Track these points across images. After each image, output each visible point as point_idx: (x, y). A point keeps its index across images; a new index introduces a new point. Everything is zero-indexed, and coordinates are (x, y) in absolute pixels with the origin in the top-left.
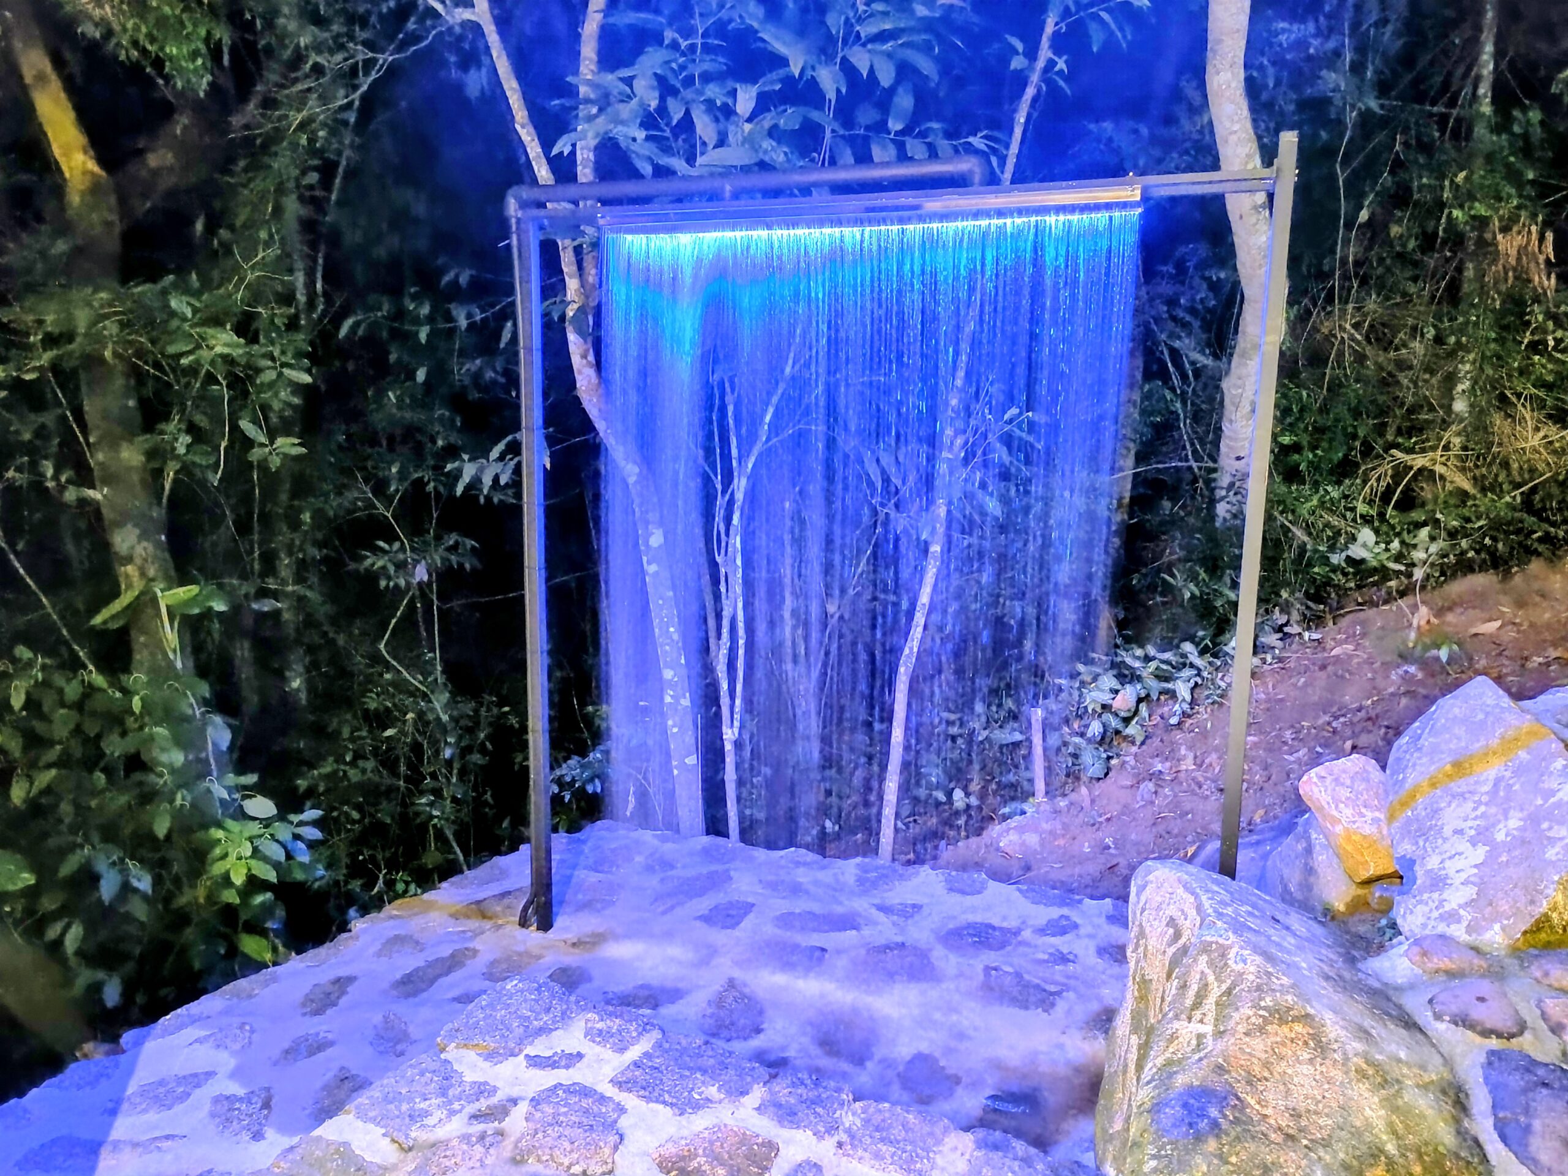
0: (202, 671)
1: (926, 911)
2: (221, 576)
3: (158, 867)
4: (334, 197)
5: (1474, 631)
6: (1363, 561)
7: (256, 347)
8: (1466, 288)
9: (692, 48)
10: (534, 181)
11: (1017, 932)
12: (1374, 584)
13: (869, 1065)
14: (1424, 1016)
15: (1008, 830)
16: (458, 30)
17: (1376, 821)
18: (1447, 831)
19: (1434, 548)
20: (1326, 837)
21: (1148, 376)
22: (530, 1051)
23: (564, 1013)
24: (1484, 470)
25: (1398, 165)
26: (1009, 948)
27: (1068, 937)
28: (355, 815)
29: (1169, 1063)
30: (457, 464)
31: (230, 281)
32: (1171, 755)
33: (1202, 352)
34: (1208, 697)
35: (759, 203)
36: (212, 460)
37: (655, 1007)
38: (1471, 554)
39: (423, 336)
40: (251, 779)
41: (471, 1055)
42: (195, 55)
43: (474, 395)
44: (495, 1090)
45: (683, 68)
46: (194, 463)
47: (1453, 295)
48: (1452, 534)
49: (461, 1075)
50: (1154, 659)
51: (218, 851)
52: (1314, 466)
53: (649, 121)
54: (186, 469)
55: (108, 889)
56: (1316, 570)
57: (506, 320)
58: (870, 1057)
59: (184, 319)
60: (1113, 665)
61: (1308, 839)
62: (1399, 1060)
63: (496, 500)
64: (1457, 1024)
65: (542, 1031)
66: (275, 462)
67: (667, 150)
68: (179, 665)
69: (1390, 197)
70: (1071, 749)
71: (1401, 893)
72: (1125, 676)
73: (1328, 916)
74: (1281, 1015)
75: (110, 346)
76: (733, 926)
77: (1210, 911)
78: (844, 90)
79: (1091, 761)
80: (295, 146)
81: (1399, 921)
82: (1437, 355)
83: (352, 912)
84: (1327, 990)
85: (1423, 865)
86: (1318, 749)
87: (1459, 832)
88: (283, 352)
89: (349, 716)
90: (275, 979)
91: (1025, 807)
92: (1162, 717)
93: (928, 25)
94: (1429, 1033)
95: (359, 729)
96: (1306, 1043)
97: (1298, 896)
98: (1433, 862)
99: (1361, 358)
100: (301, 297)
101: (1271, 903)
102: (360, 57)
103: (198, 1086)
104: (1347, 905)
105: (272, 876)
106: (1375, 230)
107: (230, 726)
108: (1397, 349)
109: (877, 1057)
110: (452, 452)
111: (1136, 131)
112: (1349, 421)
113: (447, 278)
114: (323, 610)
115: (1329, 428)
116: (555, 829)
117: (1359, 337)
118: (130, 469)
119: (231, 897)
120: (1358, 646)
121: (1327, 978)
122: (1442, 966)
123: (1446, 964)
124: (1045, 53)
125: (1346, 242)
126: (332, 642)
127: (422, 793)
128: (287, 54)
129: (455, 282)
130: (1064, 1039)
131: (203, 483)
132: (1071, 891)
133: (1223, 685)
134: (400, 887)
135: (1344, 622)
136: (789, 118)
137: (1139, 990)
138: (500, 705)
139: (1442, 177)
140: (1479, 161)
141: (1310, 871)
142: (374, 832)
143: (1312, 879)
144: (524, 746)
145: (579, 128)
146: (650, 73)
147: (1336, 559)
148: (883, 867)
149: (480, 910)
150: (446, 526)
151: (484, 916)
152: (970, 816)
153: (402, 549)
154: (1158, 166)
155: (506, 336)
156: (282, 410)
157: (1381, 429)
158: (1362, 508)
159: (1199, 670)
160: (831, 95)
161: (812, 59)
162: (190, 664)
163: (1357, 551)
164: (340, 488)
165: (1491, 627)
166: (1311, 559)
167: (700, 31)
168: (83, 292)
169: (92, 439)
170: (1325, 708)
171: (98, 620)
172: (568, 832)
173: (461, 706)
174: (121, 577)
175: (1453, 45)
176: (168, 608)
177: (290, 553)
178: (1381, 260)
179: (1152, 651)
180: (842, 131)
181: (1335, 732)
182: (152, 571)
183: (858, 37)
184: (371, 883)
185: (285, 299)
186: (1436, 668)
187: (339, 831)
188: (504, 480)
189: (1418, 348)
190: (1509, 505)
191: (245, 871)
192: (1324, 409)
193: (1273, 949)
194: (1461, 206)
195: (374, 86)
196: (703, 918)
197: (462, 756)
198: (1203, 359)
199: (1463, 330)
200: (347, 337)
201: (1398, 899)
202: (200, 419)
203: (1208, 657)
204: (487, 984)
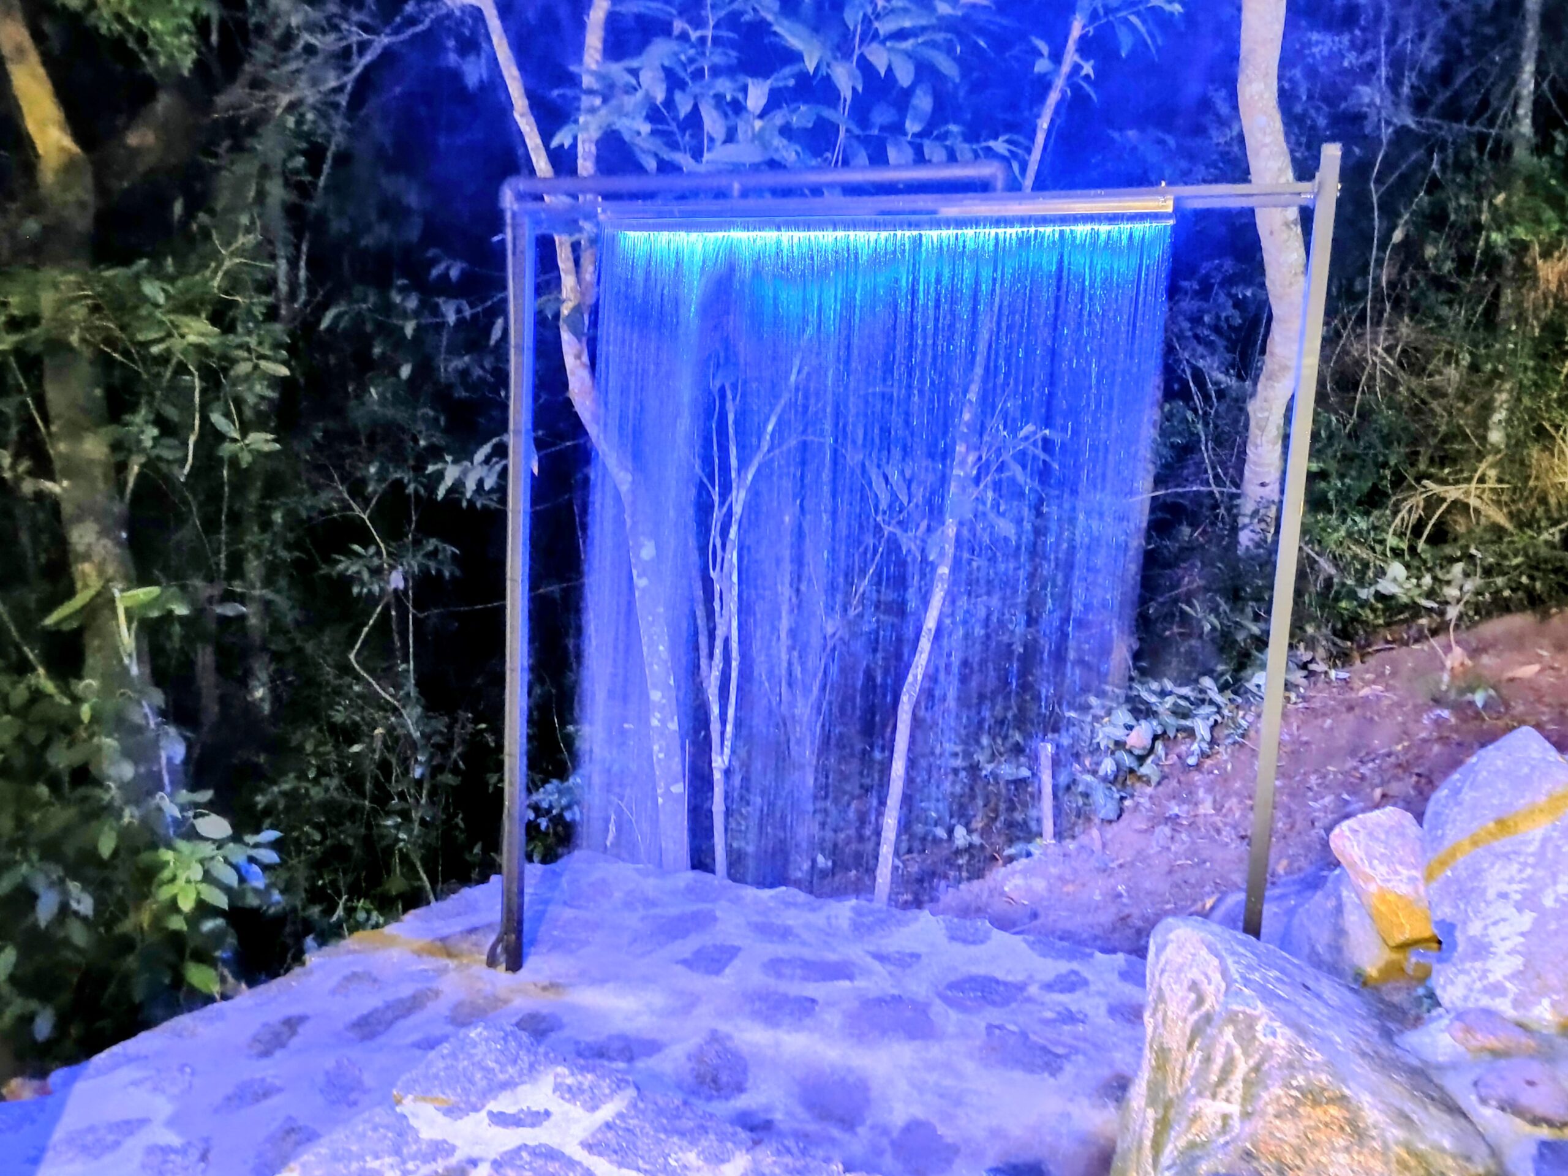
0: (159, 677)
1: (925, 960)
2: (184, 578)
3: (100, 888)
4: (322, 182)
5: (1510, 674)
6: (1393, 597)
7: (231, 337)
8: (1503, 314)
9: (702, 40)
10: (532, 171)
11: (1021, 987)
12: (1405, 621)
13: (861, 1130)
14: (1469, 1100)
15: (1013, 873)
16: (458, 13)
17: (1412, 880)
18: (1491, 894)
19: (1469, 586)
20: (1358, 896)
21: (1169, 395)
22: (493, 1106)
23: (532, 1067)
24: (1521, 505)
25: (1435, 185)
26: (1014, 1005)
27: (1079, 994)
28: (317, 837)
29: (1192, 1145)
30: (439, 466)
31: (207, 266)
32: (1188, 797)
33: (1227, 373)
34: (1228, 736)
35: (769, 201)
36: (179, 454)
37: (631, 1059)
38: (1507, 593)
39: (409, 329)
40: (206, 795)
41: (428, 1110)
42: (180, 30)
43: (462, 393)
44: (452, 1150)
45: (691, 61)
46: (159, 458)
47: (1490, 321)
48: (1488, 572)
49: (416, 1132)
50: (1171, 693)
51: (166, 874)
52: (1343, 495)
53: (654, 115)
54: (152, 464)
55: (45, 911)
56: (1343, 604)
57: (497, 316)
58: (862, 1122)
59: (157, 305)
60: (1129, 699)
61: (1339, 898)
62: (1443, 1150)
63: (479, 505)
64: (1503, 1109)
65: (505, 1086)
66: (246, 459)
67: (674, 146)
68: (135, 670)
69: (1424, 216)
70: (1081, 788)
71: (1440, 960)
72: (1141, 711)
73: (1361, 983)
74: (1313, 1096)
75: (77, 331)
76: (718, 972)
77: (1237, 976)
78: (860, 89)
79: (1103, 802)
80: (282, 126)
81: (1439, 992)
82: (1472, 383)
83: (310, 941)
84: (1361, 1068)
85: (1464, 931)
86: (1346, 796)
87: (1503, 896)
88: (260, 343)
89: (313, 730)
90: (221, 1016)
91: (1031, 848)
92: (1179, 757)
93: (948, 25)
94: (1475, 1119)
95: (325, 744)
96: (1342, 1129)
97: (1327, 957)
98: (1475, 928)
99: (1392, 384)
100: (283, 287)
101: (1299, 968)
102: (354, 39)
103: (131, 1133)
104: (1380, 971)
105: (221, 901)
106: (1409, 251)
107: (186, 739)
108: (1430, 376)
109: (869, 1122)
110: (435, 453)
111: (1161, 142)
112: (1380, 448)
113: (435, 272)
114: (290, 614)
115: (1357, 456)
116: (529, 858)
117: (1391, 361)
118: (91, 462)
119: (177, 923)
120: (1388, 688)
121: (1364, 1054)
122: (1488, 1045)
123: (1493, 1042)
124: (1071, 56)
125: (1379, 263)
126: (299, 650)
127: (389, 814)
128: (276, 34)
129: (445, 276)
130: (1072, 1108)
131: (168, 479)
132: (1082, 943)
133: (1244, 723)
134: (361, 916)
135: (1372, 661)
136: (802, 116)
137: (1157, 1059)
138: (476, 721)
139: (1479, 199)
140: (1519, 183)
141: (1340, 932)
142: (336, 855)
143: (1342, 941)
144: (499, 767)
145: (581, 120)
146: (657, 64)
147: (1364, 594)
148: (880, 911)
149: (445, 947)
150: (425, 530)
151: (450, 955)
152: (972, 856)
153: (379, 553)
154: (1185, 178)
155: (496, 334)
156: (256, 405)
157: (1412, 458)
158: (1392, 541)
159: (1219, 707)
160: (846, 93)
161: (828, 55)
162: (147, 670)
163: (1385, 586)
164: (315, 489)
165: (1529, 671)
166: (1338, 593)
167: (711, 23)
168: (50, 273)
169: (54, 429)
170: (1353, 752)
171: (50, 620)
172: (544, 861)
173: (433, 722)
174: (77, 576)
175: (1493, 62)
176: (128, 611)
177: (259, 554)
178: (1414, 282)
179: (1169, 685)
180: (857, 131)
181: (1363, 778)
182: (111, 570)
183: (876, 35)
184: (330, 910)
185: (268, 286)
186: (1470, 712)
187: (298, 854)
188: (488, 485)
189: (1453, 375)
190: (1546, 542)
191: (193, 896)
192: (1354, 435)
193: (1304, 1021)
194: (1499, 229)
195: (368, 68)
196: (685, 962)
197: (433, 776)
198: (1228, 381)
199: (1500, 358)
200: (330, 330)
201: (1437, 967)
202: (171, 413)
203: (1229, 694)
204: (449, 1029)
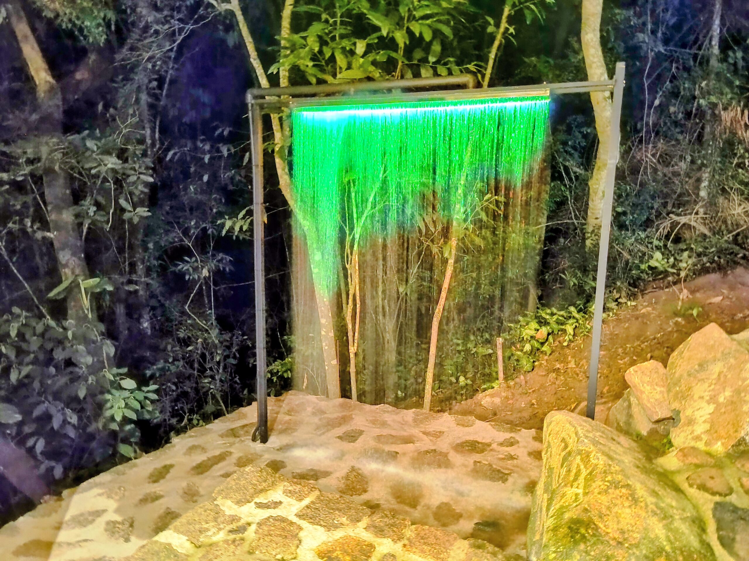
0: (101, 318)
1: (446, 434)
2: (110, 274)
3: (80, 411)
4: (164, 93)
5: (709, 301)
6: (656, 268)
7: (127, 165)
8: (706, 137)
9: (335, 22)
10: (259, 86)
11: (489, 445)
12: (662, 278)
13: (419, 508)
14: (685, 486)
15: (486, 396)
16: (223, 13)
17: (661, 392)
18: (696, 397)
19: (690, 262)
20: (638, 400)
21: (553, 179)
22: (257, 500)
23: (273, 482)
24: (714, 224)
25: (673, 78)
26: (486, 452)
27: (514, 447)
28: (174, 388)
29: (562, 507)
30: (223, 221)
31: (115, 133)
32: (564, 360)
33: (579, 167)
34: (581, 333)
36: (106, 219)
37: (316, 480)
38: (708, 264)
39: (206, 160)
40: (125, 370)
41: (229, 502)
42: (99, 25)
43: (231, 187)
44: (239, 519)
45: (330, 32)
46: (97, 220)
47: (700, 140)
48: (699, 255)
49: (224, 511)
50: (555, 314)
51: (108, 405)
52: (633, 222)
53: (314, 58)
54: (93, 223)
55: (56, 424)
56: (634, 272)
57: (246, 152)
58: (419, 504)
59: (93, 152)
60: (537, 317)
61: (629, 401)
62: (672, 507)
63: (241, 238)
64: (699, 489)
65: (262, 491)
66: (136, 220)
67: (324, 72)
68: (90, 316)
69: (669, 93)
70: (516, 358)
71: (673, 427)
72: (543, 322)
73: (638, 438)
74: (615, 485)
75: (58, 164)
76: (354, 441)
77: (582, 435)
78: (408, 43)
79: (526, 365)
80: (145, 69)
81: (672, 440)
82: (692, 169)
83: (172, 434)
84: (637, 473)
85: (684, 414)
86: (634, 358)
87: (702, 398)
88: (140, 167)
89: (170, 340)
90: (135, 466)
91: (494, 385)
92: (560, 342)
93: (448, 12)
94: (687, 494)
95: (175, 347)
96: (627, 498)
97: (625, 428)
98: (689, 412)
99: (655, 171)
100: (149, 141)
101: (611, 431)
102: (177, 27)
103: (99, 516)
104: (648, 433)
105: (134, 417)
106: (662, 109)
107: (115, 346)
108: (673, 166)
109: (422, 504)
110: (220, 215)
111: (548, 62)
112: (650, 201)
113: (217, 133)
114: (158, 289)
115: (639, 204)
116: (269, 395)
117: (654, 161)
118: (67, 223)
119: (114, 426)
120: (654, 309)
121: (638, 467)
123: (695, 461)
124: (504, 24)
125: (648, 115)
126: (162, 305)
127: (205, 377)
128: (142, 25)
129: (222, 134)
130: (512, 496)
131: (102, 229)
132: (516, 425)
133: (589, 327)
134: (195, 422)
135: (647, 297)
136: (381, 56)
137: (548, 472)
138: (243, 335)
139: (695, 83)
140: (713, 76)
141: (630, 416)
142: (183, 396)
143: (631, 420)
144: (254, 355)
145: (281, 61)
146: (315, 34)
147: (643, 267)
148: (426, 413)
149: (233, 433)
150: (217, 250)
151: (235, 436)
152: (467, 390)
153: (196, 261)
154: (559, 79)
155: (246, 160)
156: (139, 195)
157: (665, 205)
158: (656, 242)
159: (577, 320)
160: (401, 45)
161: (393, 28)
162: (95, 315)
163: (653, 263)
164: (167, 232)
165: (718, 299)
166: (631, 267)
167: (339, 15)
168: (45, 139)
169: (49, 208)
170: (638, 338)
171: (51, 295)
172: (275, 396)
173: (224, 336)
174: (63, 274)
175: (700, 20)
176: (85, 289)
177: (143, 263)
178: (665, 124)
179: (555, 310)
180: (406, 62)
181: (642, 349)
182: (77, 271)
183: (414, 17)
184: (181, 420)
185: (141, 141)
186: (691, 319)
187: (166, 395)
188: (245, 228)
189: (683, 166)
190: (726, 241)
191: (121, 414)
192: (638, 195)
193: (612, 453)
194: (704, 98)
195: (183, 40)
196: (340, 438)
197: (225, 359)
198: (580, 171)
199: (704, 157)
200: (170, 160)
201: (672, 429)
202: (101, 199)
203: (582, 314)
204: (236, 468)
